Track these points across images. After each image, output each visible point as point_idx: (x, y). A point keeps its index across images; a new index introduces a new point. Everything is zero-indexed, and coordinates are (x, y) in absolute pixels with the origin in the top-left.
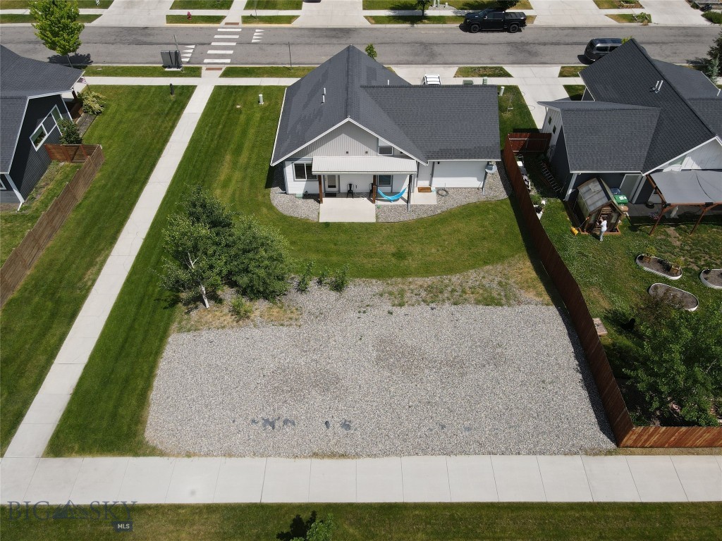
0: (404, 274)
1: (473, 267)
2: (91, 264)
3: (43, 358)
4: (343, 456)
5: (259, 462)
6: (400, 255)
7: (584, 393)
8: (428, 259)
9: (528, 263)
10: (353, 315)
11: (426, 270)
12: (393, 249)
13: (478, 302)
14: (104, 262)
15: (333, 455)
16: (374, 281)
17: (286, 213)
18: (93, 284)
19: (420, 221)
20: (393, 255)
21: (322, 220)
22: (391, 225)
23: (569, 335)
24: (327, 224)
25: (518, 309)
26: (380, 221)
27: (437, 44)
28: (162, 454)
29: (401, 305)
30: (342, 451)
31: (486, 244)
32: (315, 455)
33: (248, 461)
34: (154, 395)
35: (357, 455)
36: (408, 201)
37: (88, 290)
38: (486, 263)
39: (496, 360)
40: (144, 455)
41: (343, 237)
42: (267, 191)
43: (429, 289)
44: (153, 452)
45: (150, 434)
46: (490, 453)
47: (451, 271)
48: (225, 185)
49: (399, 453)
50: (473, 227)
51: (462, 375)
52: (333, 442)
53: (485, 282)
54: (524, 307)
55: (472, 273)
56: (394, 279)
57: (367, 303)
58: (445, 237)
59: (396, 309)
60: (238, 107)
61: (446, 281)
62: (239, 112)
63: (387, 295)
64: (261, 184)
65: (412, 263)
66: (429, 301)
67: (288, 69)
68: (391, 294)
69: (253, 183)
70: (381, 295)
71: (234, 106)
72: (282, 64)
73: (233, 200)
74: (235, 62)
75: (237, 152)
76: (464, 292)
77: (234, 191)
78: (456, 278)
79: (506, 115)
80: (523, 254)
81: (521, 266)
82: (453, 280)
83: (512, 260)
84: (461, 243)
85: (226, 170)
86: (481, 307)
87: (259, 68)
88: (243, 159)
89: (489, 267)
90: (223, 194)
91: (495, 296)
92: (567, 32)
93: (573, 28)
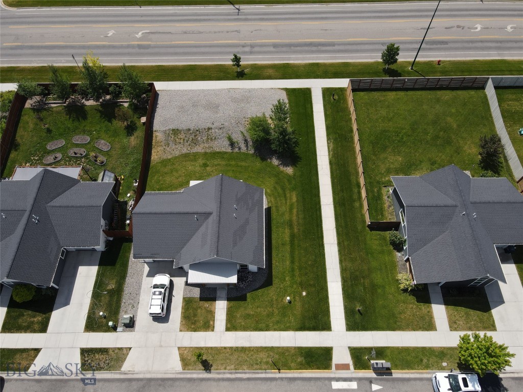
0: (206, 153)
1: (176, 158)
2: (334, 150)
3: (328, 113)
5: (253, 87)
6: (205, 165)
8: (193, 163)
9: (152, 158)
10: (226, 124)
11: (194, 157)
12: (208, 168)
13: (180, 131)
14: (329, 152)
15: (233, 89)
16: (218, 150)
18: (327, 141)
20: (208, 166)
25: (167, 128)
29: (209, 129)
31: (166, 170)
37: (328, 139)
38: (170, 160)
40: (284, 88)
43: (195, 142)
44: (282, 89)
45: (284, 93)
47: (186, 156)
48: (291, 205)
50: (168, 179)
53: (173, 147)
54: (165, 129)
55: (177, 153)
56: (210, 151)
57: (221, 131)
58: (183, 174)
59: (211, 126)
60: (304, 294)
61: (189, 149)
62: (303, 286)
63: (213, 138)
64: (273, 210)
65: (201, 161)
66: (198, 133)
67: (277, 366)
68: (212, 139)
69: (277, 210)
70: (215, 138)
71: (308, 294)
72: (282, 379)
73: (285, 196)
74: (327, 382)
75: (293, 236)
76: (184, 140)
77: (286, 203)
78: (185, 151)
79: (112, 286)
80: (152, 164)
81: (156, 157)
82: (185, 149)
83: (158, 160)
84: (177, 171)
85: (295, 218)
86: (180, 128)
87: (302, 366)
88: (287, 231)
89: (169, 157)
90: (291, 199)
91: (173, 137)
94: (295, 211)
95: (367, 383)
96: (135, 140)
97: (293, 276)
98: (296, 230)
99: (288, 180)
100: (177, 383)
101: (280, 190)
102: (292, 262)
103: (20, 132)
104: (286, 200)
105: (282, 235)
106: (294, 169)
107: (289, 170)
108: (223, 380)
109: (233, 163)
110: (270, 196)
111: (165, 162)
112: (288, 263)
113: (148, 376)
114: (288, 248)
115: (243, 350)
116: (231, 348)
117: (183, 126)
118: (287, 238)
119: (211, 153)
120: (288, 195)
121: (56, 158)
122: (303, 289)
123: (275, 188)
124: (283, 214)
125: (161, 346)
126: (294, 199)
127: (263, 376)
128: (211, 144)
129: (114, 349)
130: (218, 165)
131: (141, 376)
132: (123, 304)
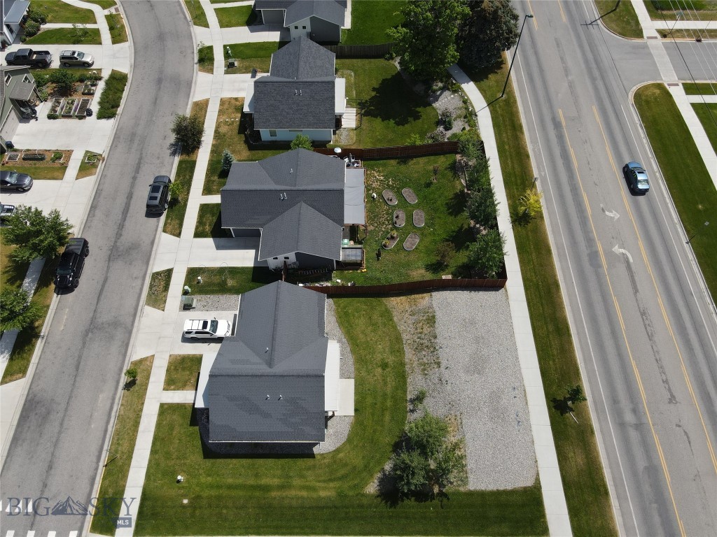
0: (403, 364)
1: (395, 327)
4: (525, 391)
5: (534, 428)
6: (384, 366)
8: (387, 350)
9: (392, 299)
10: (449, 388)
11: (398, 352)
12: (380, 370)
13: (432, 326)
15: (525, 396)
16: (409, 380)
17: (344, 439)
19: (353, 352)
20: (384, 369)
21: (352, 413)
22: (358, 370)
24: (356, 410)
25: (436, 309)
26: (353, 376)
27: (94, 319)
28: (538, 474)
29: (439, 364)
30: (523, 392)
31: (375, 317)
32: (527, 403)
33: (534, 433)
34: (509, 488)
35: (524, 386)
38: (392, 320)
40: (540, 484)
41: (369, 400)
43: (419, 348)
44: (538, 480)
45: (529, 483)
46: (513, 334)
47: (398, 339)
48: (314, 489)
50: (361, 323)
52: (521, 395)
53: (409, 322)
54: (434, 306)
55: (401, 328)
56: (407, 369)
57: (437, 381)
58: (369, 339)
59: (443, 366)
60: (185, 501)
61: (409, 342)
62: (196, 499)
63: (426, 372)
64: (310, 462)
65: (391, 359)
66: (432, 349)
67: (112, 461)
68: (424, 370)
69: (309, 469)
70: (426, 374)
71: (184, 506)
72: (96, 469)
73: (331, 480)
74: (79, 524)
75: (266, 489)
76: (421, 333)
77: (319, 481)
78: (405, 337)
79: (230, 283)
80: (385, 300)
81: (395, 302)
82: (408, 337)
83: (389, 306)
84: (374, 331)
85: (293, 493)
86: (437, 325)
87: (103, 492)
88: (276, 481)
89: (395, 319)
90: (324, 489)
91: (424, 318)
92: (98, 213)
93: (93, 207)
94: (304, 493)
96: (419, 274)
97: (211, 486)
98: (274, 494)
99: (355, 486)
100: (121, 358)
101: (342, 472)
102: (230, 487)
103: (422, 160)
104: (324, 481)
105: (270, 472)
106: (372, 495)
107: (372, 488)
108: (112, 404)
109: (389, 403)
110: (333, 457)
111: (387, 315)
112: (230, 481)
113: (135, 330)
114: (251, 482)
115: (136, 424)
116: (141, 410)
117: (440, 328)
118: (264, 481)
119: (404, 372)
120: (332, 485)
121: (391, 200)
122: (193, 501)
123: (346, 465)
124: (302, 476)
125: (160, 338)
126: (323, 494)
127: (106, 447)
128: (418, 370)
129: (166, 296)
130: (385, 383)
131: (136, 324)
132: (209, 296)
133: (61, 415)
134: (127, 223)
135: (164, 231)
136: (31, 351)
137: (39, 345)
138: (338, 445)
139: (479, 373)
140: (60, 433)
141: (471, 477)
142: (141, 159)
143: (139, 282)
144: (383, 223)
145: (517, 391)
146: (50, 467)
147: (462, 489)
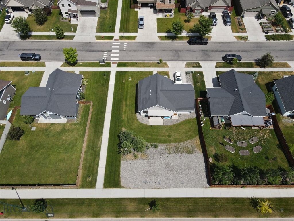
0: (170, 142)
1: (186, 140)
2: (99, 140)
3: (96, 166)
4: (159, 189)
5: (143, 190)
7: (206, 176)
8: (176, 137)
9: (199, 139)
10: (159, 156)
11: (175, 141)
12: (167, 134)
13: (186, 152)
14: (102, 140)
15: (157, 188)
16: (163, 144)
17: (141, 122)
18: (101, 146)
19: (174, 125)
20: (168, 136)
21: (150, 125)
22: (167, 127)
23: (205, 161)
24: (151, 126)
25: (195, 154)
26: (164, 125)
27: (180, 51)
28: (125, 188)
29: (169, 153)
30: (158, 188)
31: (190, 133)
32: (154, 188)
33: (141, 190)
34: (121, 176)
35: (161, 188)
36: (171, 119)
37: (100, 148)
38: (189, 139)
39: (189, 168)
40: (122, 188)
41: (155, 130)
42: (135, 114)
43: (176, 148)
44: (123, 188)
45: (122, 184)
46: (186, 188)
47: (181, 141)
48: (125, 113)
49: (169, 188)
50: (187, 128)
51: (182, 172)
52: (157, 186)
53: (188, 145)
54: (196, 154)
55: (186, 142)
56: (168, 144)
57: (162, 152)
58: (180, 130)
59: (169, 155)
60: (124, 81)
61: (180, 145)
62: (124, 83)
63: (166, 150)
64: (134, 112)
65: (172, 138)
66: (176, 152)
67: (136, 63)
68: (167, 149)
69: (132, 112)
70: (165, 150)
71: (123, 81)
72: (134, 60)
73: (128, 118)
74: (120, 60)
75: (126, 100)
76: (183, 149)
77: (127, 115)
78: (182, 144)
79: (198, 85)
80: (198, 136)
81: (197, 140)
82: (181, 144)
83: (195, 138)
84: (184, 132)
85: (124, 107)
86: (187, 154)
87: (127, 63)
88: (128, 103)
89: (190, 140)
90: (125, 116)
91: (190, 150)
92: (221, 45)
93: (223, 43)
94: (124, 110)
95: (107, 59)
96: (212, 150)
97: (127, 87)
98: (124, 103)
99: (125, 125)
100: (167, 60)
101: (130, 122)
102: (127, 91)
104: (127, 116)
105: (131, 101)
106: (122, 130)
107: (124, 130)
108: (153, 60)
109: (154, 137)
110: (135, 119)
111: (191, 137)
112: (129, 91)
113: (177, 61)
114: (128, 97)
115: (147, 67)
116: (151, 67)
117: (185, 155)
118: (128, 100)
119: (167, 143)
120: (126, 119)
121: (252, 140)
122: (124, 82)
123: (132, 123)
124: (129, 110)
125: (175, 68)
126: (123, 116)
127: (140, 61)
128: (168, 147)
129: (190, 67)
130: (162, 136)
131: (179, 61)
132: (192, 79)
133: (149, 50)
134: (218, 52)
135: (217, 63)
136: (168, 40)
137: (171, 41)
138: (139, 120)
139: (165, 168)
140: (144, 51)
141: (125, 162)
142: (249, 51)
143: (195, 59)
144: (238, 137)
145: (158, 184)
146: (135, 51)
147: (121, 158)
